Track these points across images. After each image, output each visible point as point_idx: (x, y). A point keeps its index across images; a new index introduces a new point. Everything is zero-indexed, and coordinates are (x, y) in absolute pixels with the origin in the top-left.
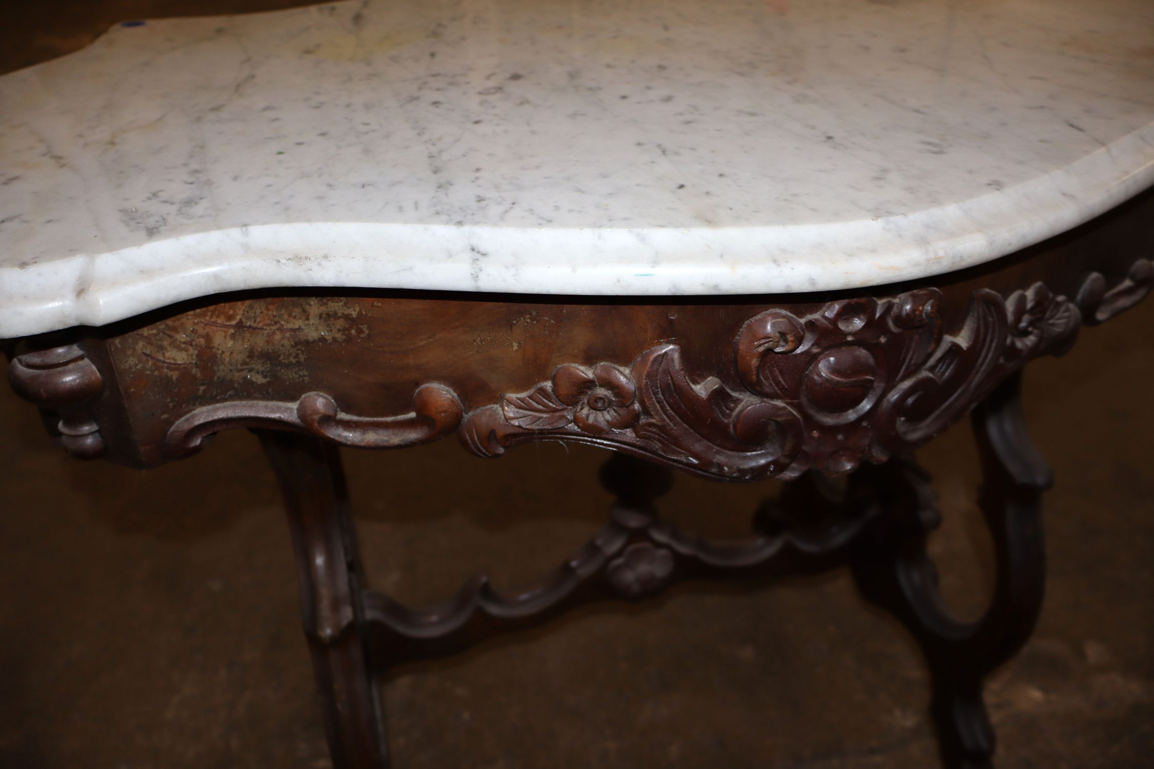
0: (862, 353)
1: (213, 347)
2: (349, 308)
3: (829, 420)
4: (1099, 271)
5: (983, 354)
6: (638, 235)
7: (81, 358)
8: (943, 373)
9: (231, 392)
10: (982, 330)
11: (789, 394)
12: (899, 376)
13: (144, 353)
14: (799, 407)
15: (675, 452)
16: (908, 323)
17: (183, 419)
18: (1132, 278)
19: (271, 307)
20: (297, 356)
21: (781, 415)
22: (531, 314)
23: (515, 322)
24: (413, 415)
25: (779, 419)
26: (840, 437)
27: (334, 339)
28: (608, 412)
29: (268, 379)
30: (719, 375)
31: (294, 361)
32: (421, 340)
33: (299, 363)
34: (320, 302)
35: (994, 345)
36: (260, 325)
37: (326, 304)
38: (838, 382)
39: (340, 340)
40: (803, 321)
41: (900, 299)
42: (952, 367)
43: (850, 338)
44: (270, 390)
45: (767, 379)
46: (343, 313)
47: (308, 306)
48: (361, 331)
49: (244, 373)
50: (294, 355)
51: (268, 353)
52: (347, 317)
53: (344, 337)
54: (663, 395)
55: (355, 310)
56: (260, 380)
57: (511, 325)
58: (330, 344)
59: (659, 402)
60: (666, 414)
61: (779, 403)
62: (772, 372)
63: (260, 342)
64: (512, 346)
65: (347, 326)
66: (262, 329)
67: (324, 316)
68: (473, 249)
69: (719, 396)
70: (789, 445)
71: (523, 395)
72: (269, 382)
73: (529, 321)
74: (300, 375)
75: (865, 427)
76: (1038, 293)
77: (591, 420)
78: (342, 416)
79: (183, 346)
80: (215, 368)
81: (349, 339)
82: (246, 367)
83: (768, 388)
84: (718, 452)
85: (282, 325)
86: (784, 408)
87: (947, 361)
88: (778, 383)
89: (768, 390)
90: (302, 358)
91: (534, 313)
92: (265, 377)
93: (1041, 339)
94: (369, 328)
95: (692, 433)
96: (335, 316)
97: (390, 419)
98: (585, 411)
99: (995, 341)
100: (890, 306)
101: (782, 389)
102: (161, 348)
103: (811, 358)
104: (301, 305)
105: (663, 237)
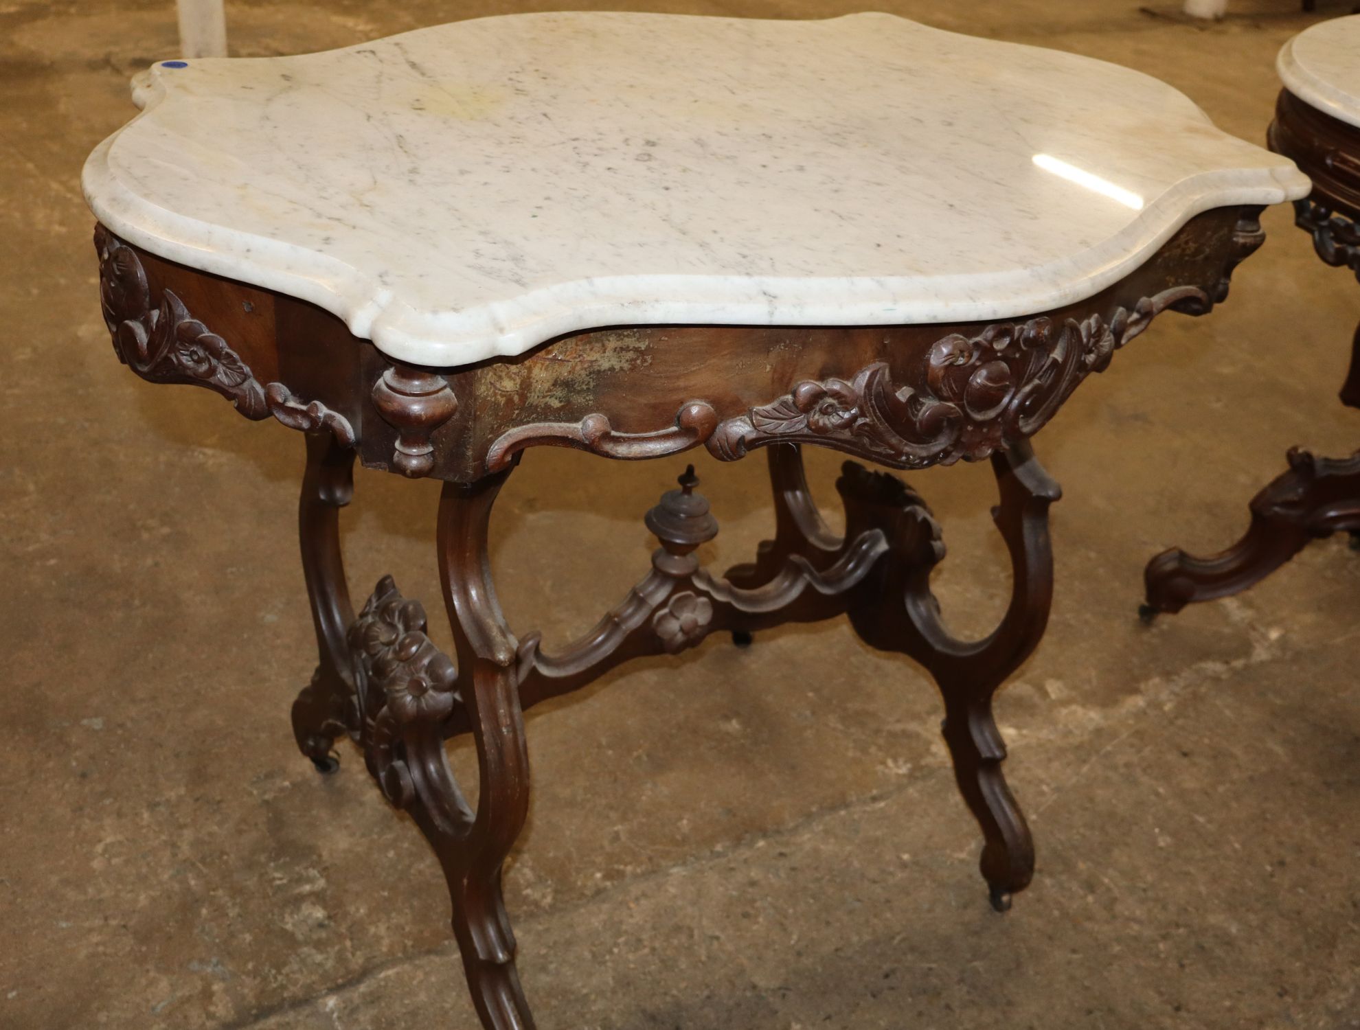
0: (1004, 365)
1: (531, 378)
2: (640, 342)
3: (978, 417)
4: (1123, 306)
5: (1068, 367)
6: (878, 282)
7: (445, 387)
8: (1047, 381)
9: (534, 416)
10: (1070, 348)
11: (957, 397)
12: (1024, 382)
13: (490, 382)
14: (962, 407)
15: (878, 446)
16: (1034, 343)
17: (502, 437)
18: (1138, 312)
19: (579, 343)
20: (588, 384)
21: (952, 414)
22: (785, 343)
23: (772, 349)
24: (674, 429)
25: (951, 416)
26: (985, 430)
27: (621, 369)
28: (833, 417)
29: (562, 404)
30: (911, 385)
31: (585, 387)
32: (694, 366)
33: (588, 389)
34: (618, 339)
35: (1074, 360)
36: (568, 358)
37: (622, 339)
38: (991, 387)
39: (626, 369)
40: (971, 342)
41: (1028, 326)
42: (1053, 374)
43: (999, 354)
44: (562, 413)
45: (945, 386)
46: (634, 347)
47: (607, 342)
48: (645, 361)
49: (548, 399)
50: (586, 383)
51: (568, 382)
52: (636, 350)
53: (630, 366)
54: (875, 402)
55: (644, 344)
56: (556, 404)
57: (769, 351)
58: (617, 373)
59: (872, 406)
60: (875, 416)
61: (951, 404)
62: (949, 380)
63: (564, 373)
64: (766, 368)
65: (635, 357)
66: (568, 361)
67: (618, 349)
68: (765, 294)
69: (913, 400)
70: (954, 437)
71: (768, 407)
72: (562, 406)
73: (782, 347)
74: (587, 400)
75: (999, 422)
76: (1097, 321)
77: (821, 423)
78: (614, 433)
79: (513, 376)
80: (529, 395)
81: (633, 368)
82: (549, 394)
83: (946, 392)
84: (906, 445)
85: (584, 358)
86: (954, 408)
87: (1049, 372)
88: (951, 389)
89: (945, 394)
90: (592, 384)
91: (788, 342)
92: (561, 402)
93: (1098, 356)
94: (653, 358)
95: (890, 430)
96: (627, 349)
97: (653, 434)
98: (816, 417)
99: (1075, 357)
100: (1022, 330)
101: (954, 394)
102: (500, 378)
103: (974, 369)
104: (602, 341)
105: (895, 283)
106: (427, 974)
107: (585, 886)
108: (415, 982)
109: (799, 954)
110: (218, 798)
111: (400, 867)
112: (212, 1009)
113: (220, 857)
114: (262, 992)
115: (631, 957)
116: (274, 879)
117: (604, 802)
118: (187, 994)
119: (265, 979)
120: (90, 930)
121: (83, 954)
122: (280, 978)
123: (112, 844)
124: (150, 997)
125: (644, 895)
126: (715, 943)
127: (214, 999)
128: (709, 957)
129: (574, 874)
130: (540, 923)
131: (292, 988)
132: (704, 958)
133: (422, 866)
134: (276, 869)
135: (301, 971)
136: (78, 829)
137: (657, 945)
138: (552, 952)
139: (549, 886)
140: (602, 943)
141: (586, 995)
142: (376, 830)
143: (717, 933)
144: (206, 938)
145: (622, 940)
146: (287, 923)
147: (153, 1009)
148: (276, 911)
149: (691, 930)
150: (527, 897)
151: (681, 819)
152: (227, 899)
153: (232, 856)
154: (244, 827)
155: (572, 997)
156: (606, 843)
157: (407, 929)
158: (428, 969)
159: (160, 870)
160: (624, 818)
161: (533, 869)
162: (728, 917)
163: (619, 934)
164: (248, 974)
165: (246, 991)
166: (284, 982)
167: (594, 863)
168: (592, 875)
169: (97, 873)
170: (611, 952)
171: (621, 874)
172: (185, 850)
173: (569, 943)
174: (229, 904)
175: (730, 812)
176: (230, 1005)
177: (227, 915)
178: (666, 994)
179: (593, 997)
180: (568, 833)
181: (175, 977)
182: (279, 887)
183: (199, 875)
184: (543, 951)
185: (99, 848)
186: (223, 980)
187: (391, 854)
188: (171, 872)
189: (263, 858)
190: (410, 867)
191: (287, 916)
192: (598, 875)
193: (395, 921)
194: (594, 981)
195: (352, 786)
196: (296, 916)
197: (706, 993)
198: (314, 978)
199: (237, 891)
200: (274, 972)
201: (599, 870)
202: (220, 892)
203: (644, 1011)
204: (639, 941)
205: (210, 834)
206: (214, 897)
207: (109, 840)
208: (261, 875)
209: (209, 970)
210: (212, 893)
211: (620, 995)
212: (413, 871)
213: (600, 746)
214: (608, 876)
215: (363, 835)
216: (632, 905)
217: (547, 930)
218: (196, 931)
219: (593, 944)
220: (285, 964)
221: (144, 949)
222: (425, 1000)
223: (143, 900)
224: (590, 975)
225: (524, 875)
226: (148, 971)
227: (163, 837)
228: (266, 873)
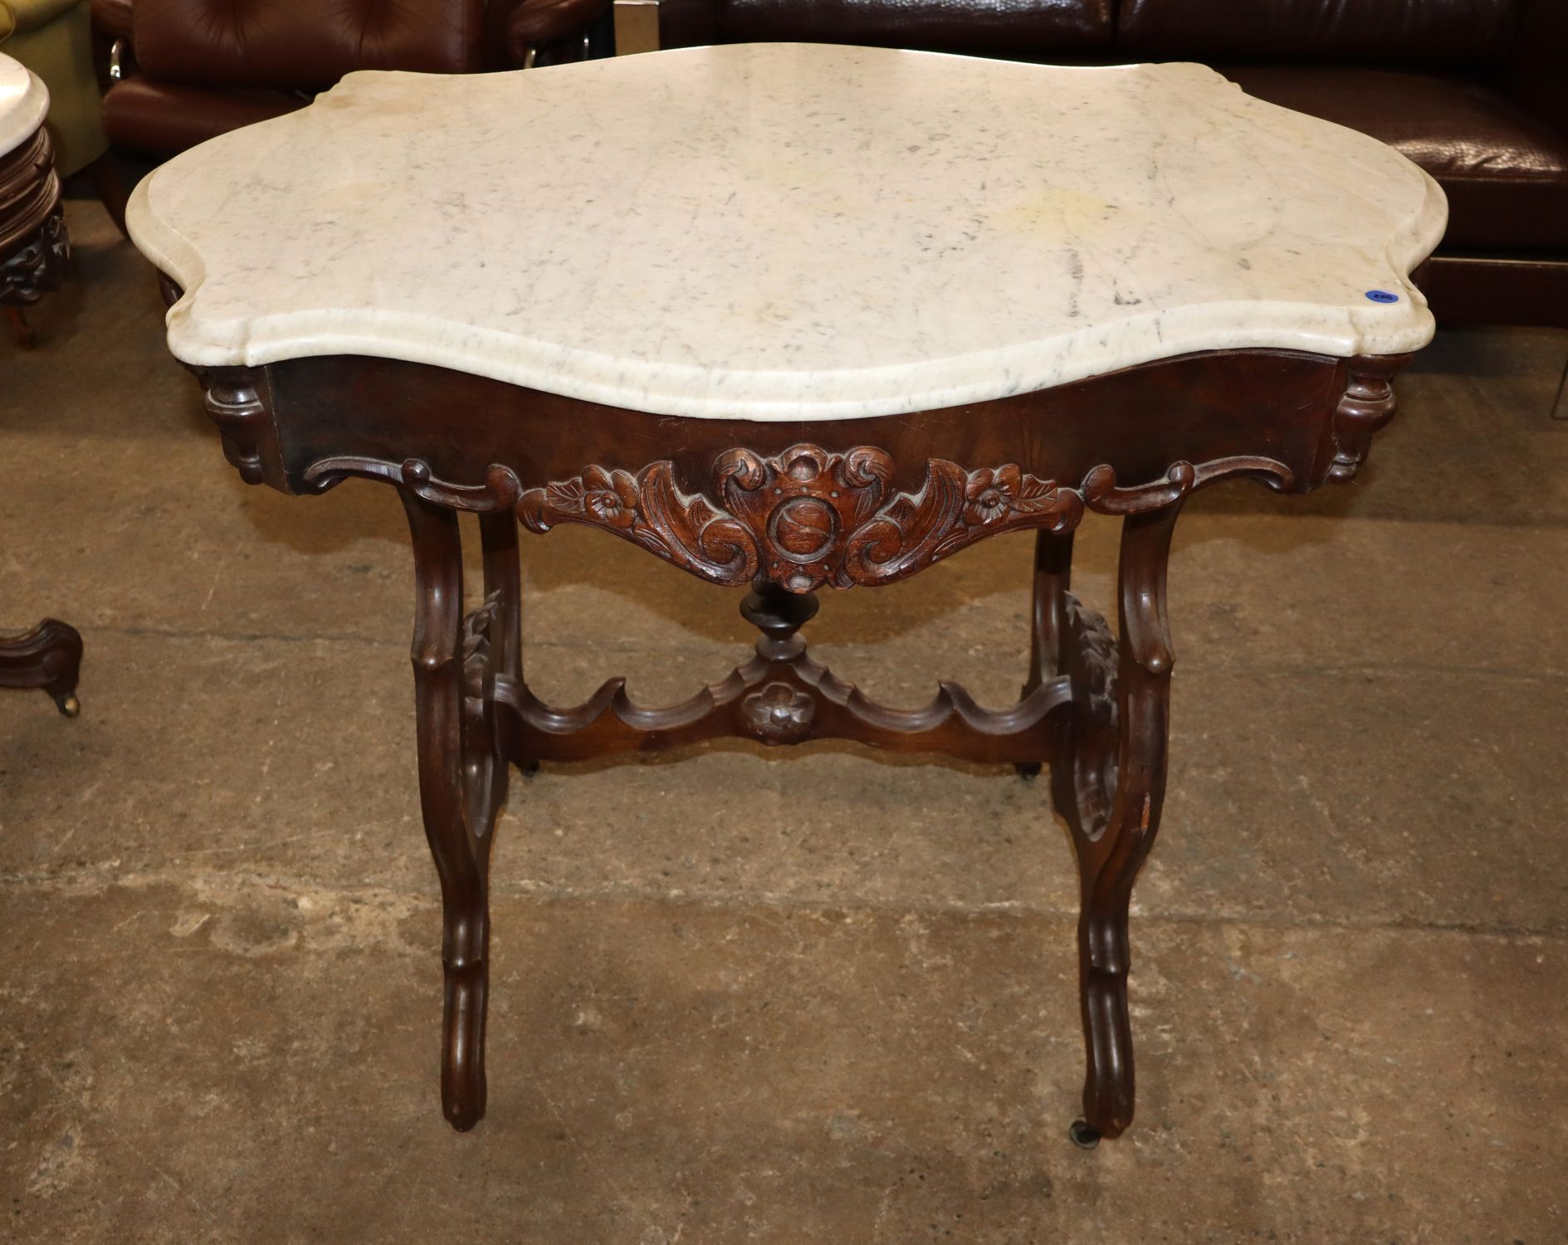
106: (1048, 896)
107: (868, 916)
108: (1060, 893)
109: (726, 802)
110: (1223, 1151)
111: (1038, 996)
112: (1242, 937)
113: (1226, 1075)
114: (1195, 936)
115: (867, 845)
116: (1171, 1031)
117: (795, 987)
118: (1264, 958)
119: (1192, 945)
120: (1361, 1045)
121: (1367, 1026)
122: (1178, 940)
123: (1347, 1136)
124: (1299, 967)
125: (820, 886)
126: (789, 829)
127: (1240, 944)
128: (803, 823)
129: (871, 930)
130: (928, 901)
131: (1168, 928)
132: (807, 824)
133: (1016, 989)
134: (1166, 1044)
135: (1158, 939)
136: (1391, 1170)
137: (838, 845)
138: (931, 873)
139: (901, 929)
140: (884, 863)
141: (920, 834)
142: (1050, 1048)
143: (780, 836)
144: (1244, 1000)
145: (866, 859)
146: (1164, 985)
147: (1294, 956)
148: (1173, 999)
149: (801, 846)
150: (926, 928)
151: (731, 941)
152: (1222, 1029)
153: (1212, 1073)
154: (1198, 1104)
155: (933, 837)
156: (821, 947)
157: (1051, 938)
158: (1045, 899)
159: (1292, 1084)
160: (787, 963)
161: (907, 949)
162: (761, 844)
163: (865, 865)
164: (1207, 954)
165: (1210, 942)
166: (1175, 936)
167: (846, 933)
168: (854, 923)
169: (1362, 1105)
170: (881, 855)
171: (826, 914)
172: (1264, 1097)
173: (912, 874)
174: (1220, 1022)
175: (676, 930)
176: (1225, 936)
177: (1223, 1013)
178: (856, 813)
179: (916, 831)
180: (852, 970)
181: (1275, 976)
182: (1166, 1022)
183: (1250, 1064)
184: (938, 876)
185: (1363, 1135)
186: (1230, 958)
187: (1043, 1013)
188: (1279, 1079)
189: (1179, 1061)
190: (1028, 993)
191: (1163, 992)
192: (848, 920)
193: (1060, 949)
194: (909, 841)
195: (1062, 1110)
196: (1154, 990)
197: (824, 803)
198: (1146, 930)
199: (1211, 1032)
200: (1183, 948)
201: (845, 925)
202: (1228, 1038)
203: (882, 809)
204: (851, 853)
205: (1235, 1108)
206: (1236, 1036)
207: (1352, 1143)
208: (1183, 1040)
209: (1243, 971)
210: (1237, 1040)
211: (893, 824)
212: (1027, 987)
213: (755, 1049)
214: (841, 916)
215: (1066, 1045)
216: (837, 882)
217: (924, 891)
218: (1254, 1010)
219: (892, 864)
220: (1172, 949)
221: (1305, 1011)
222: (1055, 877)
223: (1310, 1059)
224: (909, 846)
225: (919, 947)
226: (1301, 990)
227: (1288, 1124)
228: (1177, 1041)
